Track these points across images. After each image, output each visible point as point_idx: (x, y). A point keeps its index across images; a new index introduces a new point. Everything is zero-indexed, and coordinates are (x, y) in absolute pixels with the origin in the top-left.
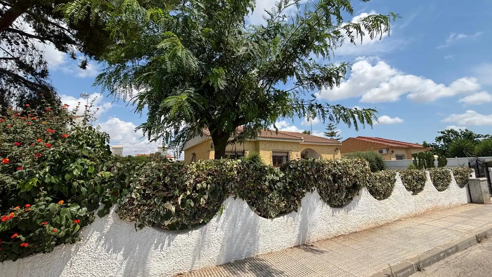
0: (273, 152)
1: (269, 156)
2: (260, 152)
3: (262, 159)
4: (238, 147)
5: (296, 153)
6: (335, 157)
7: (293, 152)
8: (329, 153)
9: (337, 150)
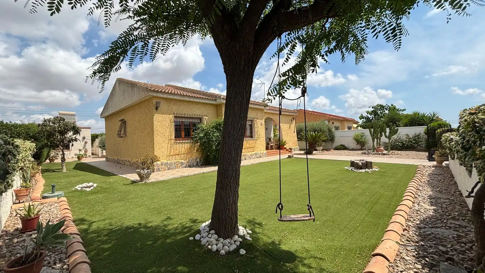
4: (195, 111)
5: (261, 121)
6: (291, 127)
7: (258, 120)
8: (286, 123)
9: (293, 120)
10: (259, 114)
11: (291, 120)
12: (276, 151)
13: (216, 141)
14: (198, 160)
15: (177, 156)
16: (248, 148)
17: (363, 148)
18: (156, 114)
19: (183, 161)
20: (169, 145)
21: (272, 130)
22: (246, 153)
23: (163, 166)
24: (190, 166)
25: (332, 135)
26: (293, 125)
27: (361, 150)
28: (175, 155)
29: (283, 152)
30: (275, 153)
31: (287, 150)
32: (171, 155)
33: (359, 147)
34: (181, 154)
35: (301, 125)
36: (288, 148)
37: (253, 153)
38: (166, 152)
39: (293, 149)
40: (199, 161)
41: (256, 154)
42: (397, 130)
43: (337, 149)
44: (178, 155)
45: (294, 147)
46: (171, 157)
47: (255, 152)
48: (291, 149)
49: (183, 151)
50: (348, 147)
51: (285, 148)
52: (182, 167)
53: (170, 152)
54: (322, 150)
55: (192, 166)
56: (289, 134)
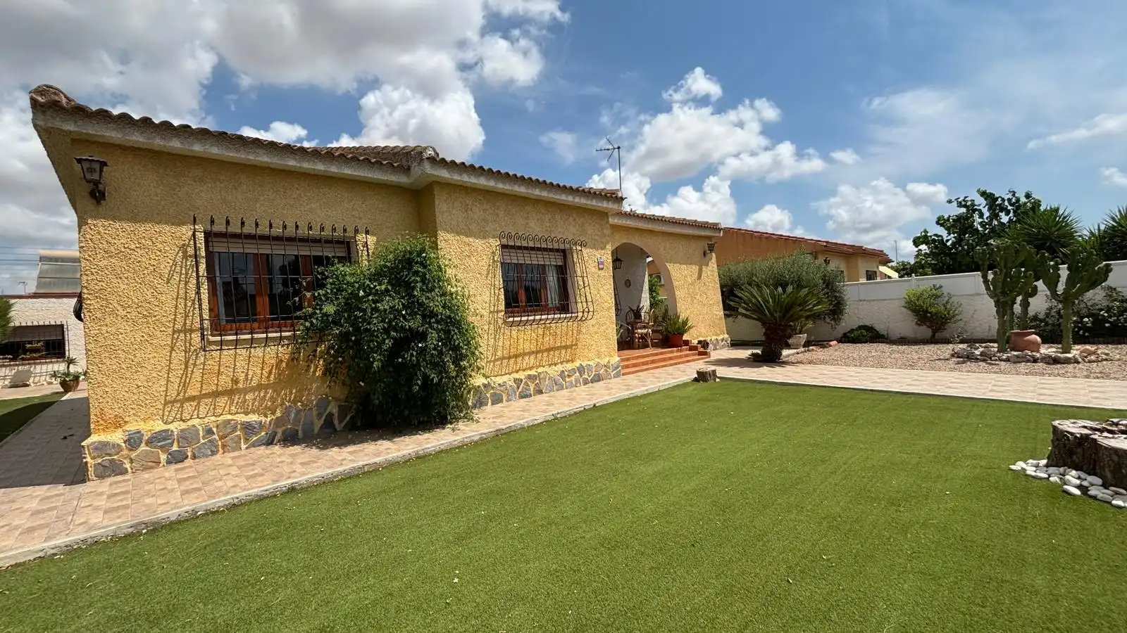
0: (504, 247)
1: (485, 262)
2: (441, 244)
3: (450, 272)
4: (312, 210)
5: (598, 254)
6: (704, 274)
7: (585, 251)
8: (688, 261)
9: (711, 251)
10: (592, 229)
11: (705, 254)
12: (656, 354)
13: (386, 331)
14: (333, 409)
15: (222, 401)
16: (549, 350)
17: (938, 335)
18: (95, 218)
19: (253, 418)
20: (179, 356)
21: (646, 286)
22: (540, 370)
23: (143, 447)
24: (290, 439)
25: (836, 297)
26: (710, 268)
27: (933, 341)
28: (216, 394)
29: (680, 357)
30: (653, 362)
31: (694, 348)
32: (192, 398)
33: (925, 331)
34: (246, 391)
35: (733, 268)
36: (695, 342)
37: (570, 366)
38: (159, 387)
39: (710, 345)
40: (335, 411)
41: (581, 370)
42: (1108, 270)
43: (849, 338)
44: (230, 393)
45: (714, 338)
46: (188, 407)
47: (577, 364)
48: (705, 344)
49: (256, 374)
50: (885, 333)
51: (687, 343)
52: (253, 445)
53: (185, 386)
54: (804, 346)
55: (300, 434)
56: (698, 297)
